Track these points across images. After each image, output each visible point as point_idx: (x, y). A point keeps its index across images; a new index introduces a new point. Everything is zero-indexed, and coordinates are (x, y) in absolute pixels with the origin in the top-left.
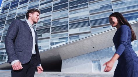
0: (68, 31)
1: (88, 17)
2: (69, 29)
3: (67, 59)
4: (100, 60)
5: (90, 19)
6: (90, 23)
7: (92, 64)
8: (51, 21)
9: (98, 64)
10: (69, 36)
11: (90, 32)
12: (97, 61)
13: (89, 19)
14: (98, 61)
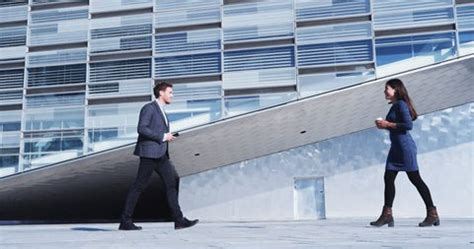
0: (220, 78)
1: (292, 34)
2: (223, 70)
3: (201, 174)
4: (323, 178)
5: (298, 43)
6: (296, 55)
7: (295, 192)
8: (154, 31)
9: (316, 192)
10: (226, 95)
11: (294, 88)
12: (311, 179)
13: (293, 41)
14: (318, 179)
